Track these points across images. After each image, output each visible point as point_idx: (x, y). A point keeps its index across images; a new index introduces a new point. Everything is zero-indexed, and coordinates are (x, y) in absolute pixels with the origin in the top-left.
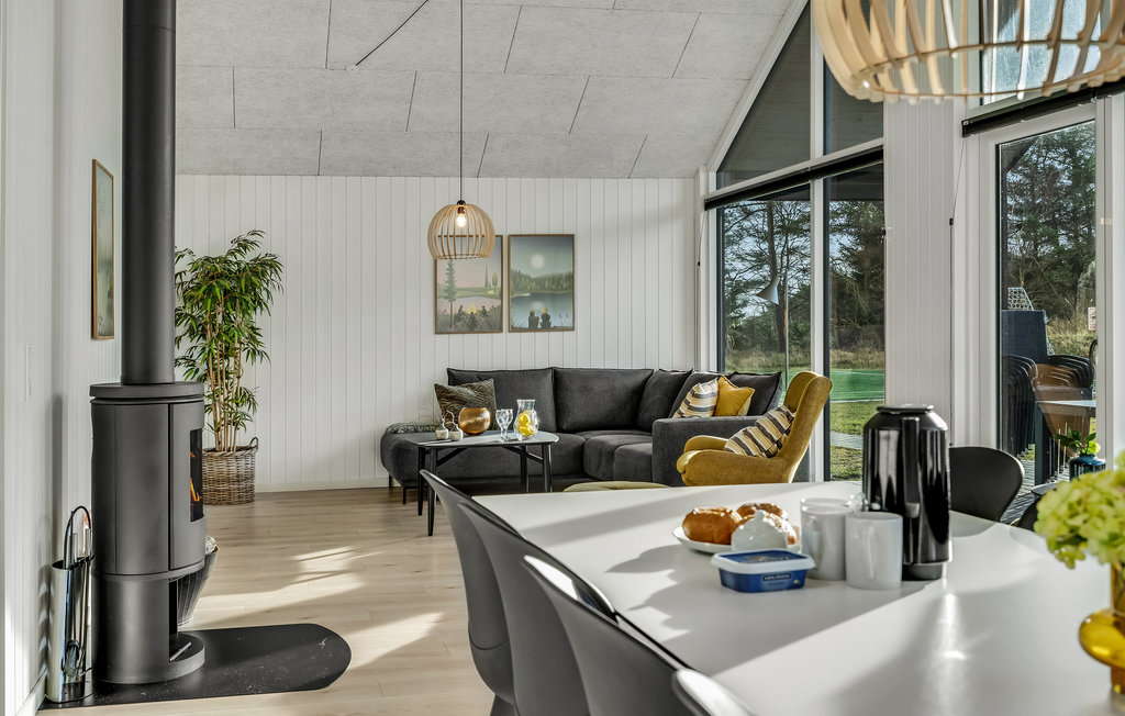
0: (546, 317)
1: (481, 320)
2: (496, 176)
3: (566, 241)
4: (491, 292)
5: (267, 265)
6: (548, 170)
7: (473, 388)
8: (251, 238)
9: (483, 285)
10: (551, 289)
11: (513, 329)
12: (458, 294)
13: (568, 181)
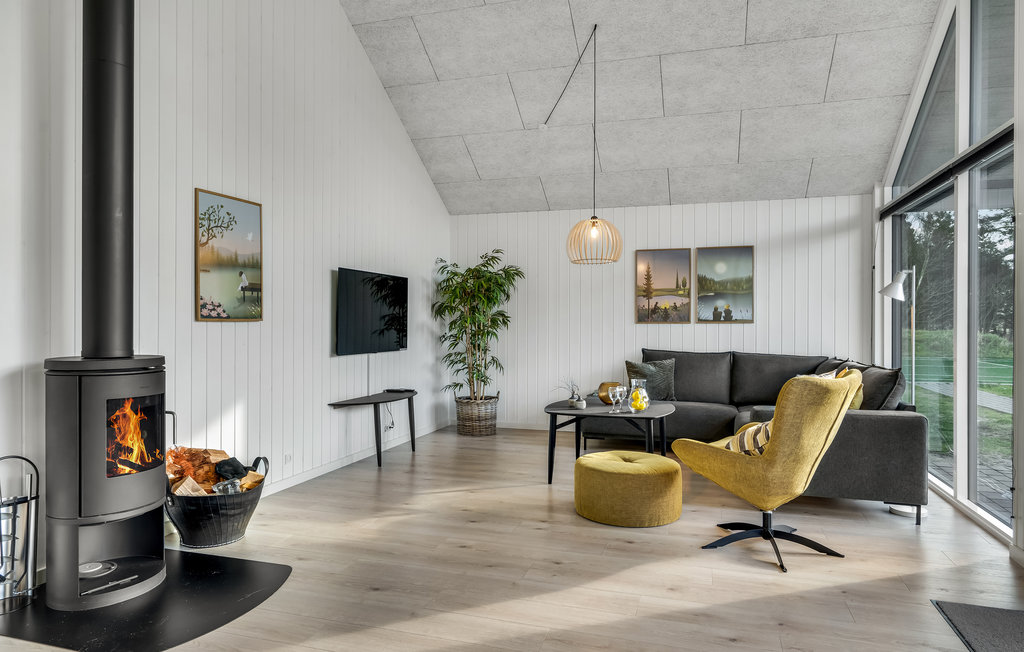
0: (728, 312)
1: (673, 314)
2: (686, 203)
3: (747, 251)
4: (681, 292)
5: (511, 274)
6: (728, 195)
7: (655, 365)
8: (495, 255)
9: (674, 287)
10: (732, 289)
11: (700, 321)
12: (654, 293)
13: (748, 204)
